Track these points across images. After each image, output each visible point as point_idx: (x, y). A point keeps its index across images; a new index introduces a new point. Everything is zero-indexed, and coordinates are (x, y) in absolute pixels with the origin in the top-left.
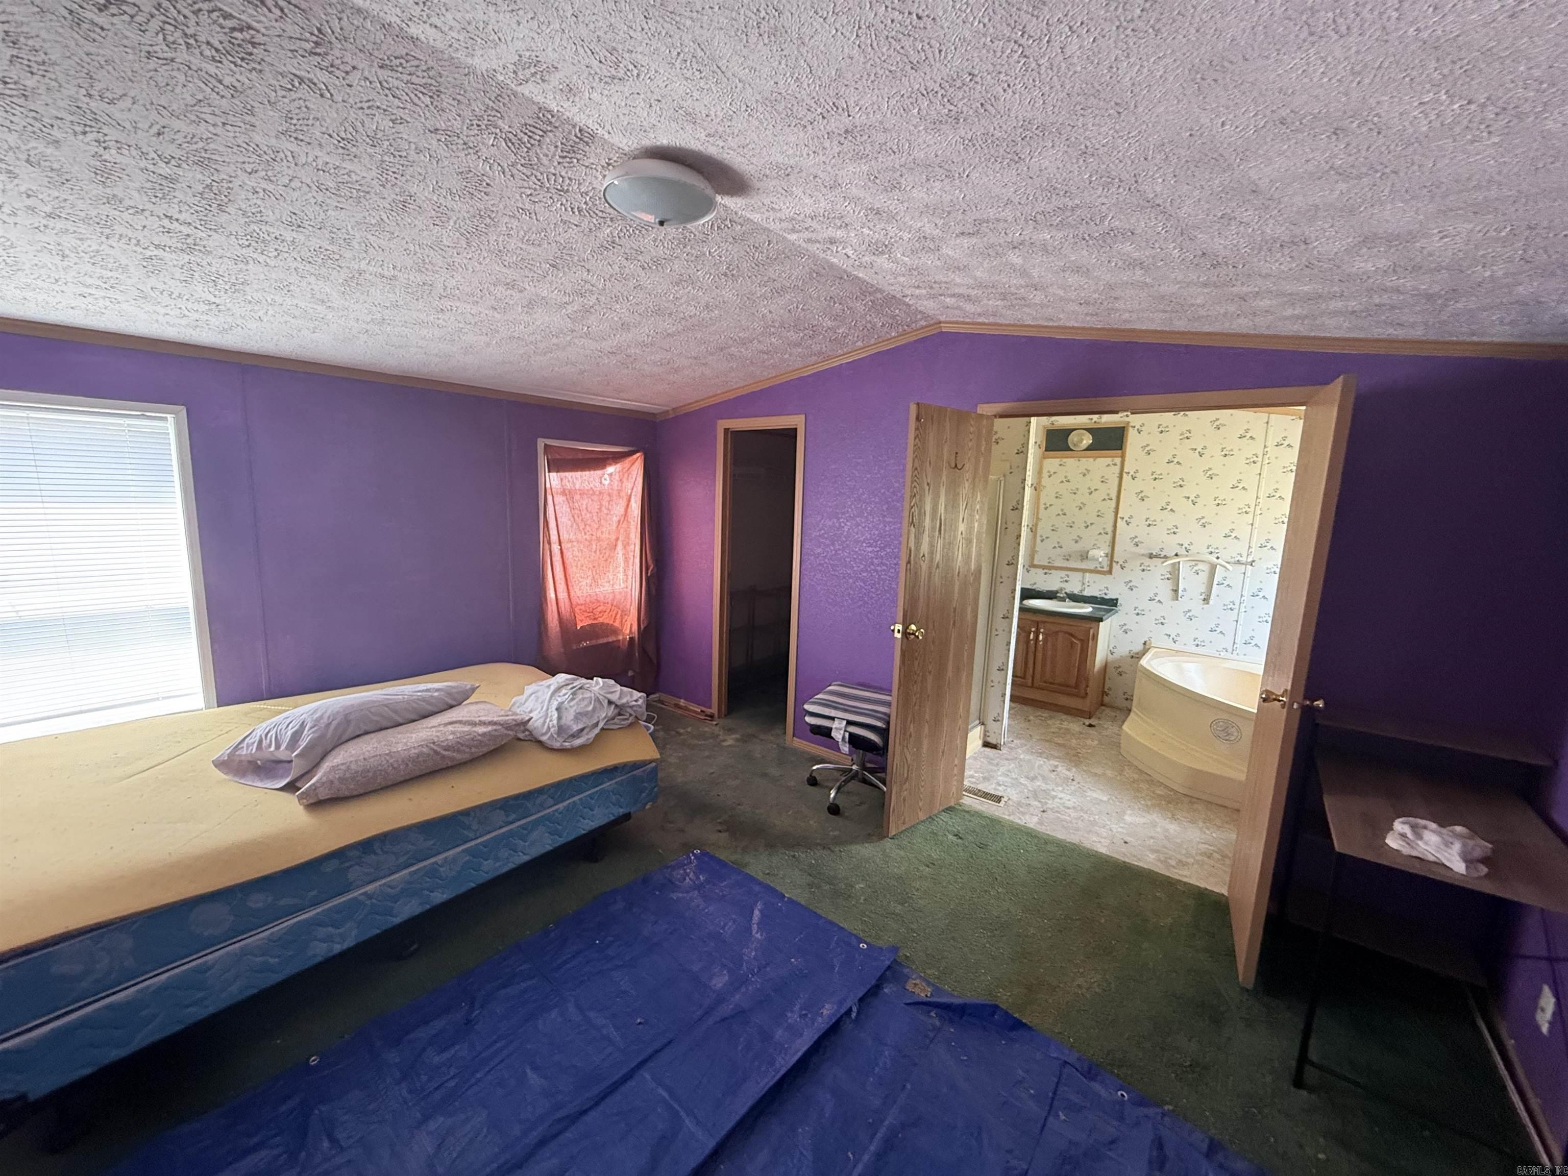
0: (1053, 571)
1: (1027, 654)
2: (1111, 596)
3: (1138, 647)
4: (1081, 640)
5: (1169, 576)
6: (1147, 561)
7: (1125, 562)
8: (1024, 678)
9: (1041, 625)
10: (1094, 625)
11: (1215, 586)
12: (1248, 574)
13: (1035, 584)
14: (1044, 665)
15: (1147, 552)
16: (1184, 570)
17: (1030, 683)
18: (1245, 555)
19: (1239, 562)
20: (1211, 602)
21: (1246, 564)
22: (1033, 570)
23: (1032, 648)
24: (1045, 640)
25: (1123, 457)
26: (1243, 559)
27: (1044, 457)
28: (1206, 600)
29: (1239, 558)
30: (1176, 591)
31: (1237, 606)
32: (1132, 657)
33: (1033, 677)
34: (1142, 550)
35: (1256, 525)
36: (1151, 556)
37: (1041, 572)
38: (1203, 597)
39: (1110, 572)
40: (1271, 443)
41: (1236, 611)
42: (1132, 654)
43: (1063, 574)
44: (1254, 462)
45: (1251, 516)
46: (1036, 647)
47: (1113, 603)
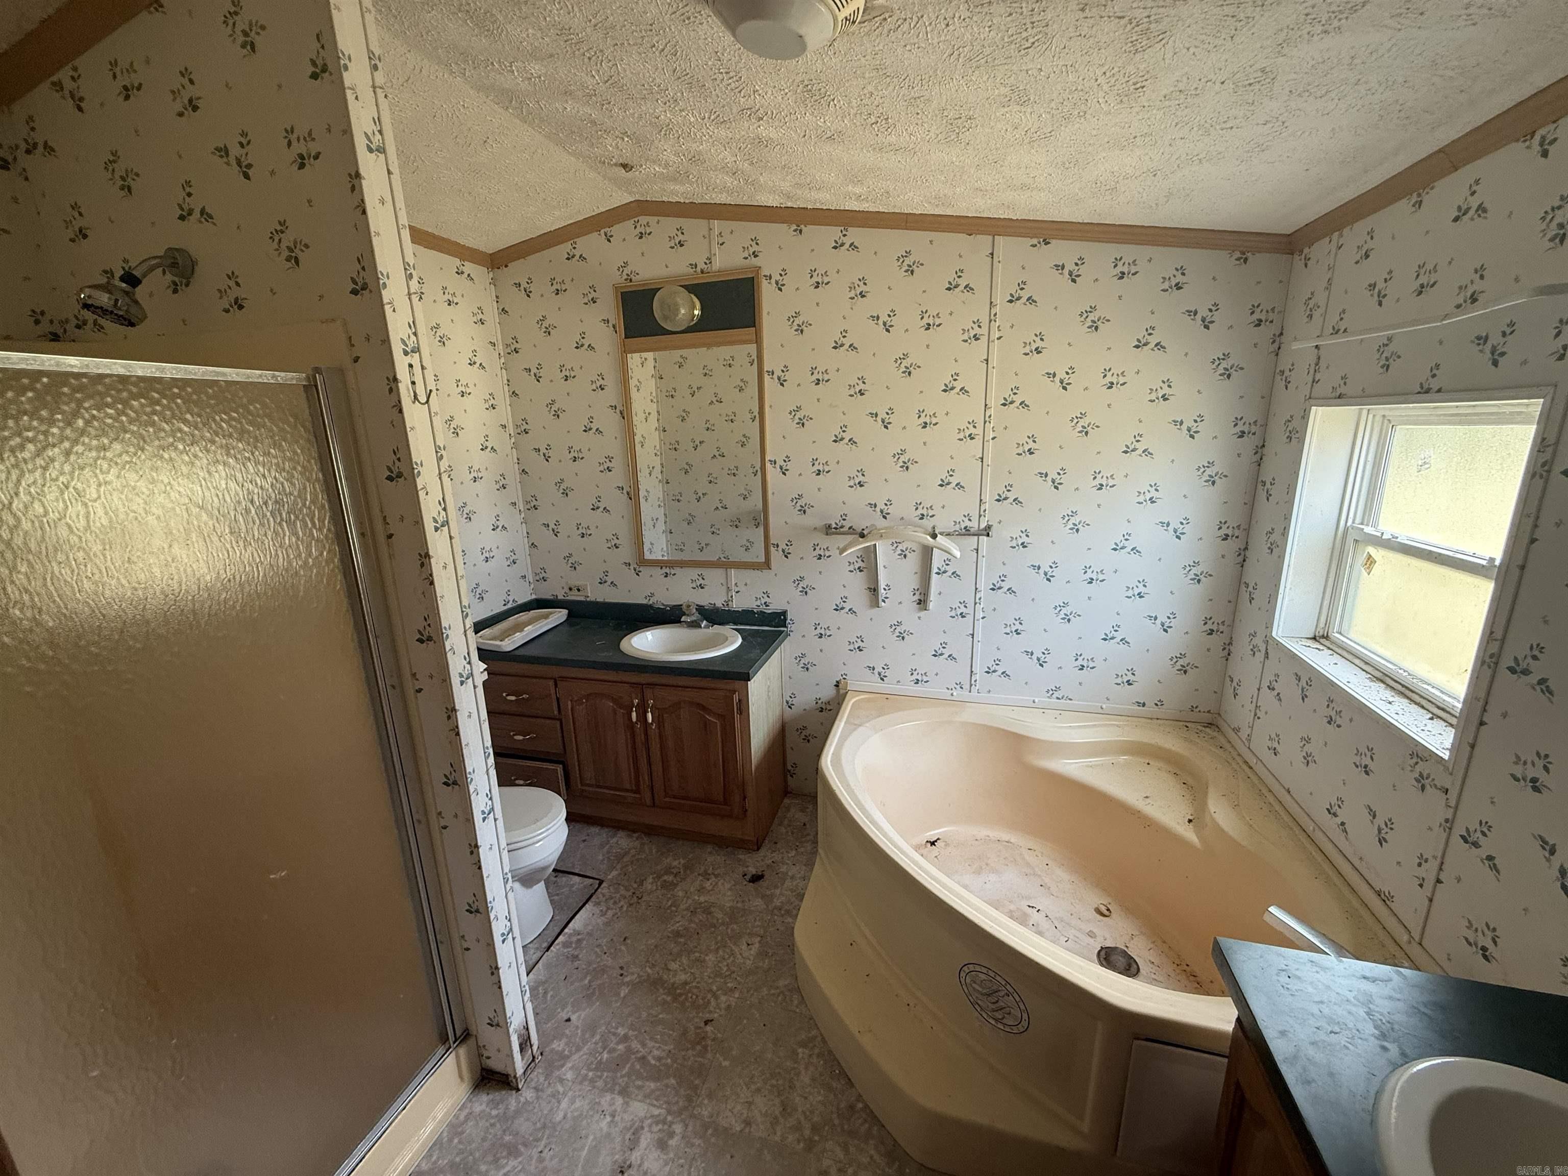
0: (677, 570)
1: (634, 748)
2: (775, 606)
3: (827, 692)
4: (721, 717)
5: (860, 564)
6: (825, 541)
7: (790, 543)
8: (637, 791)
9: (648, 692)
10: (738, 684)
11: (934, 577)
12: (983, 551)
13: (652, 595)
14: (665, 769)
15: (820, 523)
16: (884, 552)
17: (648, 801)
18: (975, 518)
19: (967, 532)
20: (931, 605)
21: (978, 534)
22: (645, 571)
23: (640, 738)
24: (658, 719)
25: (758, 341)
26: (974, 525)
27: (626, 350)
28: (922, 603)
29: (968, 523)
30: (874, 590)
31: (970, 610)
32: (822, 710)
33: (652, 788)
34: (810, 520)
35: (988, 460)
36: (829, 530)
37: (658, 572)
38: (917, 597)
39: (767, 565)
40: (1000, 298)
41: (970, 618)
42: (819, 705)
43: (694, 573)
44: (976, 338)
45: (978, 441)
46: (646, 734)
47: (779, 619)
